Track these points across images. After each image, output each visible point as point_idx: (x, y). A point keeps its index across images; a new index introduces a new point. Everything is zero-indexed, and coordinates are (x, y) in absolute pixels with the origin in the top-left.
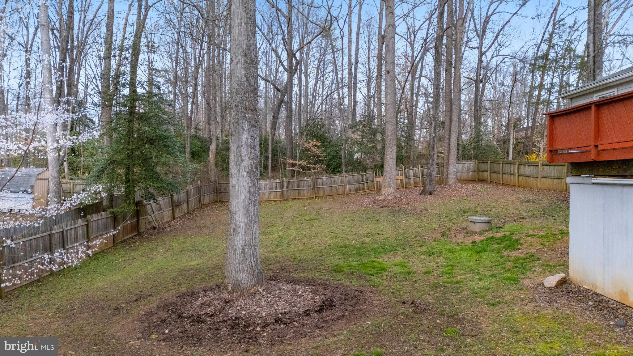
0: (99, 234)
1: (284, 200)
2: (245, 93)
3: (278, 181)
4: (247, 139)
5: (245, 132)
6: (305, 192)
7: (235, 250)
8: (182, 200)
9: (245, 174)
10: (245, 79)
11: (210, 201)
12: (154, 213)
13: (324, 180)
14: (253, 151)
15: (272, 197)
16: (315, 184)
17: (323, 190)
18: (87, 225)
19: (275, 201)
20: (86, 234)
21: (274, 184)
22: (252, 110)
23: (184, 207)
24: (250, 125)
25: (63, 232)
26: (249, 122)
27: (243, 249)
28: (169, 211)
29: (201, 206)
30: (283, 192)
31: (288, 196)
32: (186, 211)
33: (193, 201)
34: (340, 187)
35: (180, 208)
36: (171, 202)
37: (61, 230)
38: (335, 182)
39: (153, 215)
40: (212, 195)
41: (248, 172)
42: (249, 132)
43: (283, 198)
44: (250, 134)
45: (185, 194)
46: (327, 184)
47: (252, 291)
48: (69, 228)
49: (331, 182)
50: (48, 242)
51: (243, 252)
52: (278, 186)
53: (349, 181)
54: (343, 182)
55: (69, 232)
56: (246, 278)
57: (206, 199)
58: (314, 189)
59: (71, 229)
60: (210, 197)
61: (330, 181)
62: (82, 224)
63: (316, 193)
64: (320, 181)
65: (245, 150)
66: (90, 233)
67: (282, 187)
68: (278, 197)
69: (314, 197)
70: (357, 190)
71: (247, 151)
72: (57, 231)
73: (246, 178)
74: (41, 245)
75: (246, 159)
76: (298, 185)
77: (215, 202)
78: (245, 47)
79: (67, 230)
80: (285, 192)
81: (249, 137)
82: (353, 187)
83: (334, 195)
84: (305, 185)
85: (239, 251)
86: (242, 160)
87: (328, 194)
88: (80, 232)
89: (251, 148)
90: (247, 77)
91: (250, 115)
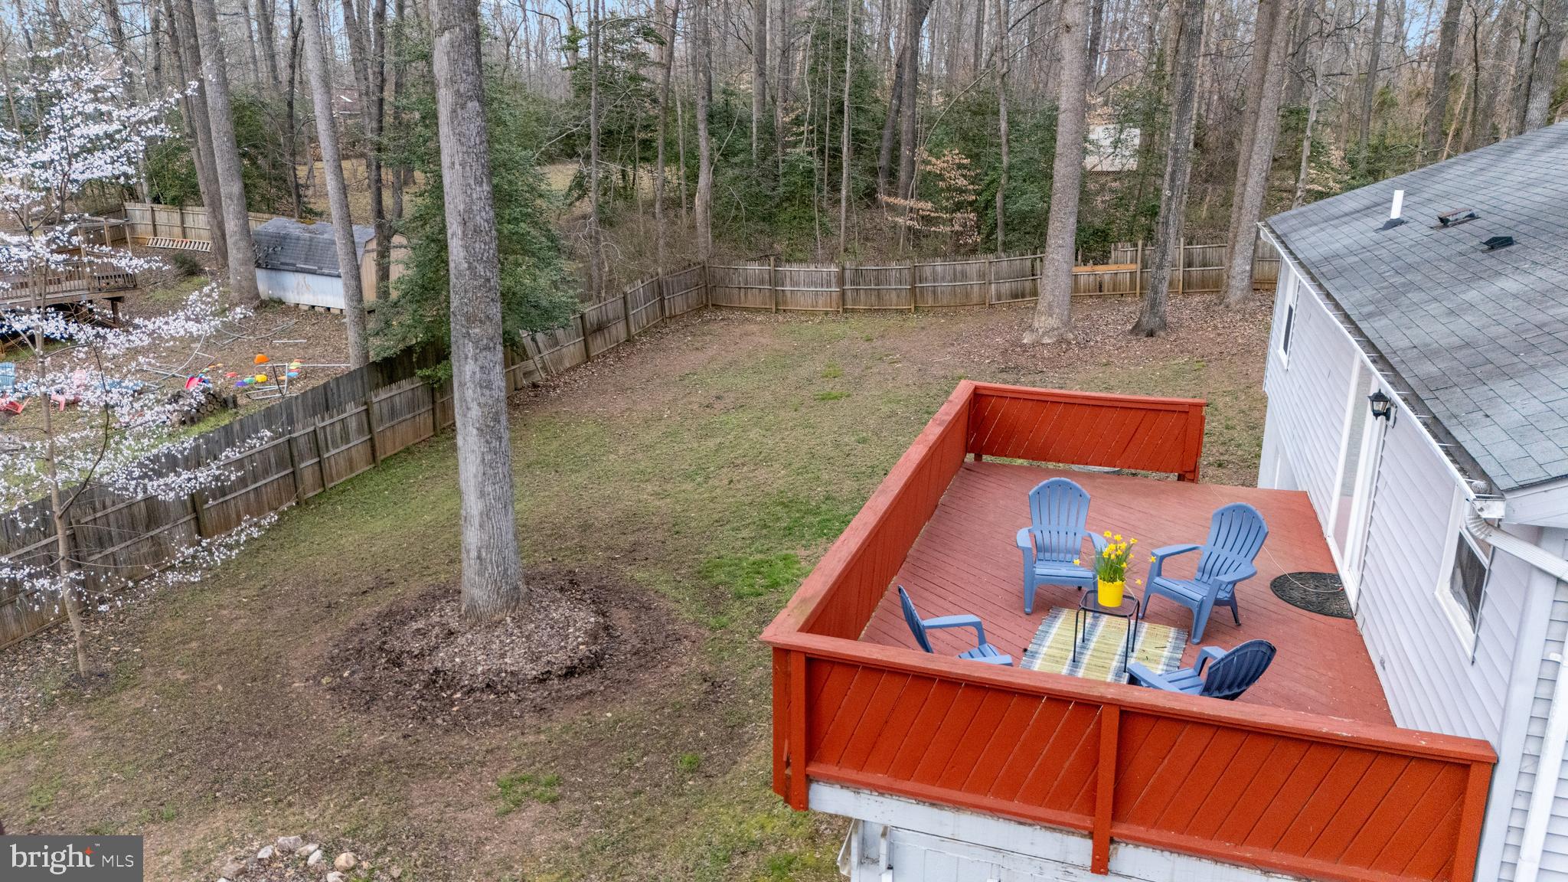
0: (396, 421)
1: (845, 311)
2: (466, 291)
3: (834, 269)
4: (474, 373)
5: (469, 360)
6: (894, 295)
7: (468, 552)
8: (611, 316)
9: (475, 432)
10: (466, 265)
11: (688, 307)
12: (540, 352)
13: (939, 269)
14: (487, 392)
15: (820, 302)
16: (916, 277)
17: (934, 293)
18: (367, 411)
19: (827, 313)
20: (366, 426)
21: (825, 275)
22: (481, 322)
23: (619, 331)
24: (477, 348)
25: (315, 431)
26: (476, 344)
27: (479, 552)
28: (577, 345)
29: (664, 319)
30: (843, 293)
31: (854, 302)
32: (623, 337)
33: (641, 313)
34: (976, 289)
35: (607, 336)
36: (580, 326)
37: (312, 428)
38: (964, 276)
39: (537, 358)
40: (694, 294)
41: (478, 429)
42: (476, 360)
43: (844, 308)
44: (479, 363)
45: (620, 302)
46: (943, 279)
47: (496, 618)
48: (327, 422)
49: (955, 275)
50: (287, 452)
51: (479, 557)
52: (833, 280)
53: (997, 273)
54: (982, 275)
55: (328, 429)
56: (485, 597)
57: (678, 303)
58: (913, 289)
59: (333, 424)
60: (687, 298)
61: (952, 271)
62: (355, 411)
63: (917, 298)
64: (928, 271)
65: (470, 391)
66: (374, 424)
67: (841, 281)
68: (834, 304)
69: (912, 307)
70: (1016, 296)
71: (474, 392)
72: (302, 432)
73: (476, 439)
74: (273, 460)
75: (474, 406)
76: (877, 278)
77: (701, 308)
78: (461, 207)
79: (324, 428)
80: (849, 294)
81: (478, 369)
82: (1006, 287)
83: (961, 304)
84: (893, 280)
85: (474, 554)
86: (468, 409)
87: (945, 302)
88: (353, 424)
89: (481, 387)
90: (469, 263)
91: (477, 330)
